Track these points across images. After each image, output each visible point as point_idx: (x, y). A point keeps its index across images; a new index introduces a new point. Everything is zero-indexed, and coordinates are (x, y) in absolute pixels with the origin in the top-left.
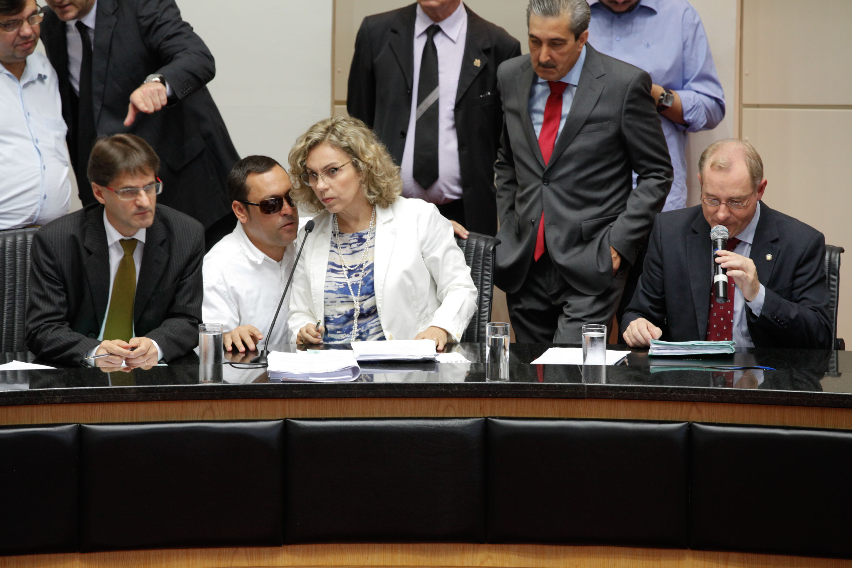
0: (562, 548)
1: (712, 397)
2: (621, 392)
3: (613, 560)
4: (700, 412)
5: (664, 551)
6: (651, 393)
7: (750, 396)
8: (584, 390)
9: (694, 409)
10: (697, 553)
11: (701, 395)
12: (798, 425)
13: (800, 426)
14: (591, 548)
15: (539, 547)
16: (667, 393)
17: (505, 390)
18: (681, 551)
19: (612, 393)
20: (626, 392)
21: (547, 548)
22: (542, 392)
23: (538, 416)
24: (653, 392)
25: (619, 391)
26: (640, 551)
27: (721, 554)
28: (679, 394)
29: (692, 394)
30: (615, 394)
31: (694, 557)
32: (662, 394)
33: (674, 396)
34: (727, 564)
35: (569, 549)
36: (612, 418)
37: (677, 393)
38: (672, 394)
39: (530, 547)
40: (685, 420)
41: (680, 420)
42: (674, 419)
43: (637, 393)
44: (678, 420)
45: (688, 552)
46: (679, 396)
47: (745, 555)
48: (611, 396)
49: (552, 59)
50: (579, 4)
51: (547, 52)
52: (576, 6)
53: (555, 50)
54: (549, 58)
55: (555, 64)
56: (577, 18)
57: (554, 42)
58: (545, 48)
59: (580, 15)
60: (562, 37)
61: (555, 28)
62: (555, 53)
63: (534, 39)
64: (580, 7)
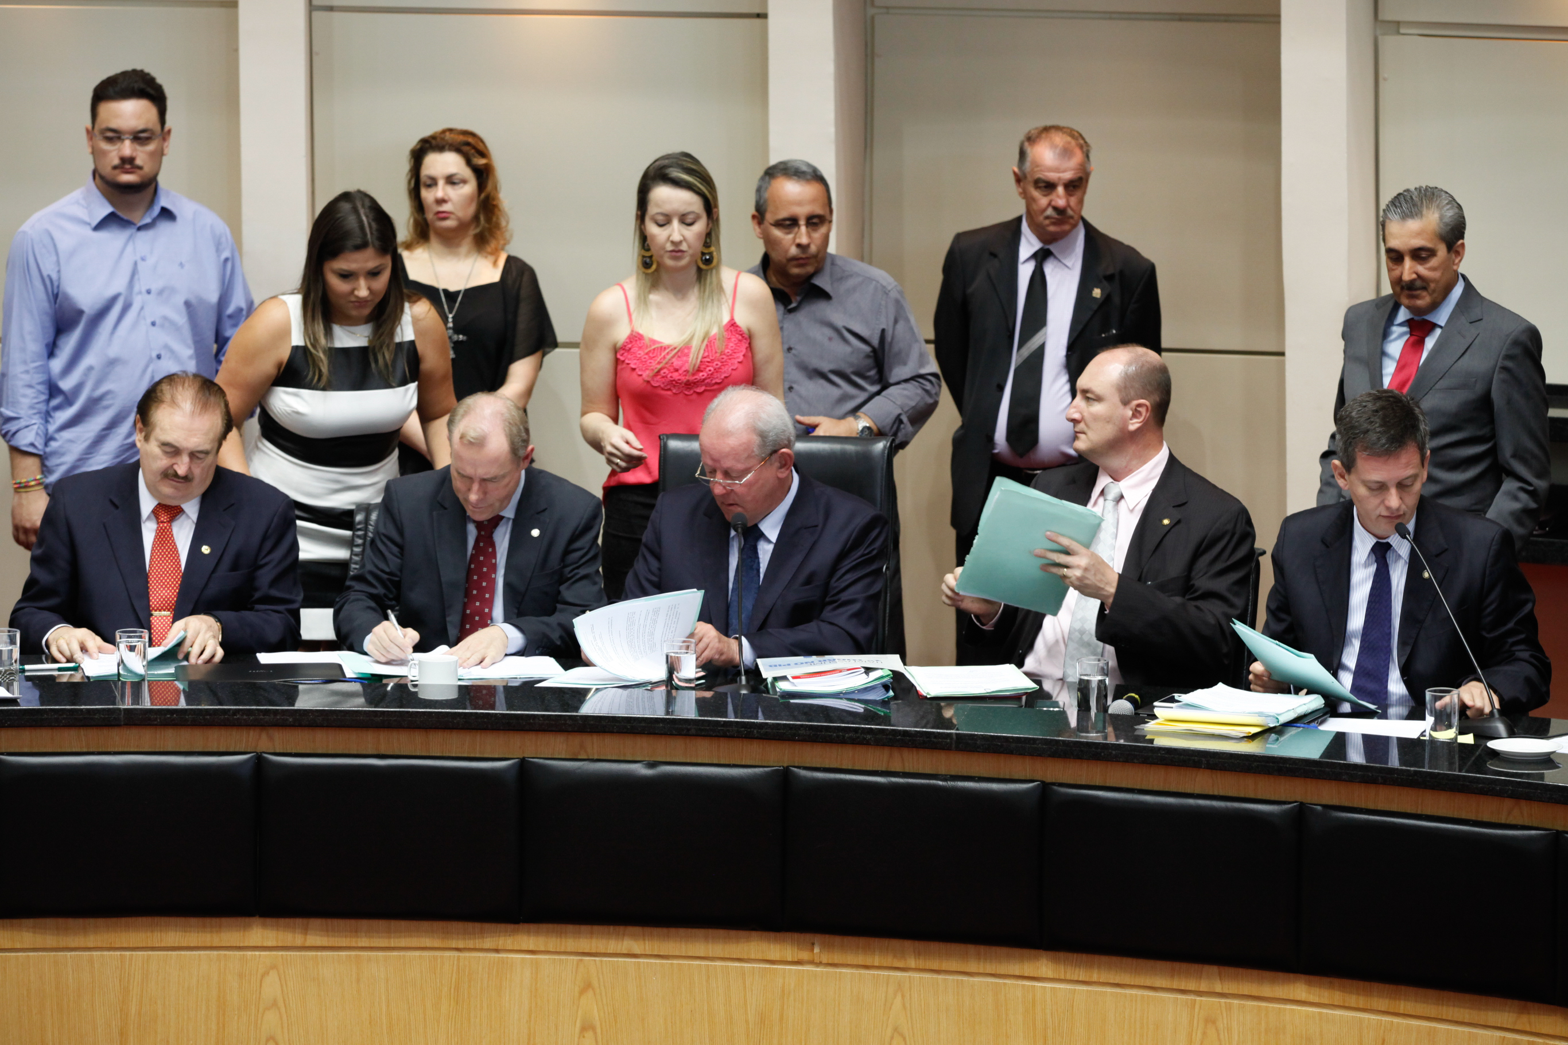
0: (92, 921)
1: (287, 720)
2: (169, 716)
3: (159, 934)
4: (271, 739)
5: (225, 921)
6: (208, 717)
7: (335, 717)
8: (120, 714)
9: (264, 736)
10: (269, 921)
12: (397, 753)
13: (399, 753)
14: (130, 920)
15: (61, 921)
16: (229, 715)
17: (16, 717)
18: (247, 920)
19: (156, 719)
21: (71, 922)
22: (64, 718)
23: (59, 750)
24: (210, 715)
25: (166, 715)
26: (193, 921)
27: (299, 921)
28: (245, 717)
29: (262, 717)
30: (160, 719)
31: (264, 926)
32: (222, 717)
33: (238, 719)
34: (306, 934)
35: (101, 921)
36: (157, 750)
37: (242, 715)
38: (235, 717)
39: (50, 922)
40: (252, 751)
41: (246, 750)
42: (237, 750)
44: (244, 750)
45: (256, 921)
46: (245, 720)
47: (329, 921)
48: (156, 722)
49: (1419, 276)
50: (1447, 204)
51: (1410, 268)
52: (1444, 206)
53: (1421, 264)
54: (1414, 276)
55: (1424, 284)
56: (1447, 220)
57: (1419, 254)
58: (1408, 262)
59: (1451, 217)
60: (1429, 245)
61: (1419, 234)
62: (1422, 269)
63: (1393, 255)
64: (1449, 207)
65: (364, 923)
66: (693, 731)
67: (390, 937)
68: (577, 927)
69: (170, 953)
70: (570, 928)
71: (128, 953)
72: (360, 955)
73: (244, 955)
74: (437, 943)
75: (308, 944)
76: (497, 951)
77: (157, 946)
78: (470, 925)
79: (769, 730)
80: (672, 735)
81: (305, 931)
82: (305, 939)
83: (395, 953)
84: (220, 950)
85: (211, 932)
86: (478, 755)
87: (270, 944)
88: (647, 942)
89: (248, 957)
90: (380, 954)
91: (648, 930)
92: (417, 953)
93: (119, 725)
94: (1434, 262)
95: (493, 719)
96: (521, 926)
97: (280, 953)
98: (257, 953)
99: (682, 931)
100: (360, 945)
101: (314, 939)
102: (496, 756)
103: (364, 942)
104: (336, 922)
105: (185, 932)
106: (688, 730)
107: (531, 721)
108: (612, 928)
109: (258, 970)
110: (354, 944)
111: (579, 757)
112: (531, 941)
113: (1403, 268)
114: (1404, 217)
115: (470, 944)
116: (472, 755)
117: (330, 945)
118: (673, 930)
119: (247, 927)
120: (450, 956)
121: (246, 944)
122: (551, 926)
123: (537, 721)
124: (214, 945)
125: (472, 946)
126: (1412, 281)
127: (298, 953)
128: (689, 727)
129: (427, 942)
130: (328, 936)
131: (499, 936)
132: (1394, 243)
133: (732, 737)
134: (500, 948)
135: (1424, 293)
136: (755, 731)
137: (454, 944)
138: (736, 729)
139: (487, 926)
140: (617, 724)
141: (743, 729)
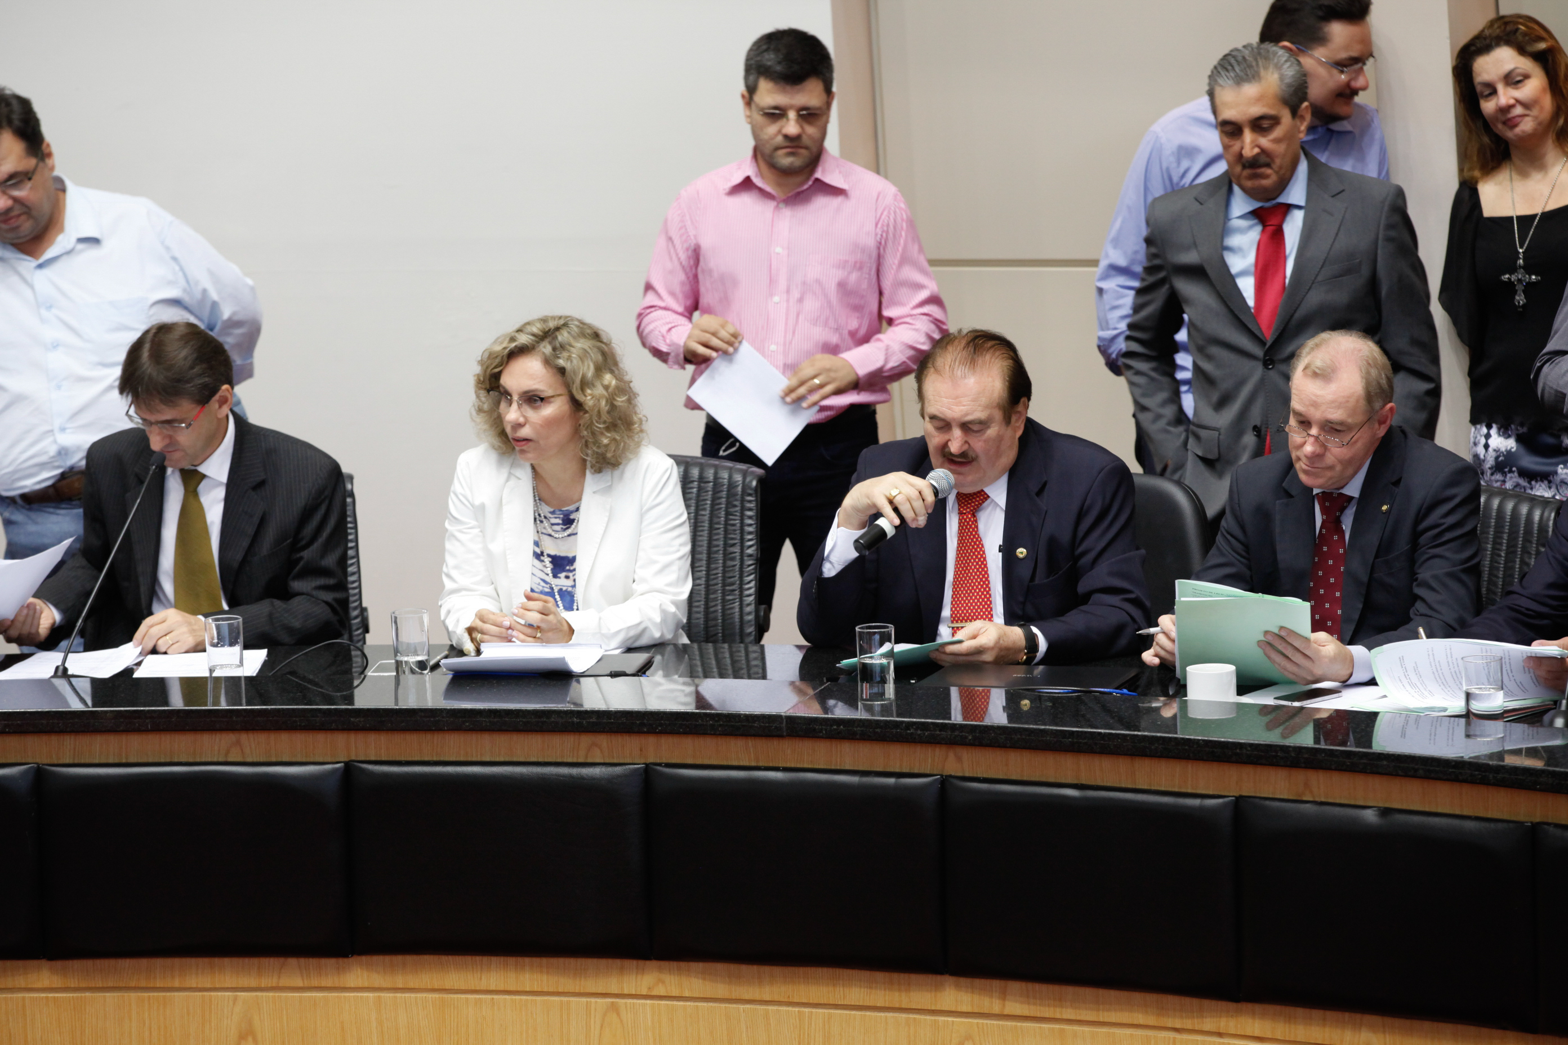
0: (766, 969)
1: (966, 737)
2: (835, 727)
3: (841, 989)
4: (959, 759)
5: (914, 977)
6: (878, 730)
7: (1019, 737)
8: (782, 724)
9: (951, 755)
10: (963, 980)
11: (950, 733)
12: (1100, 783)
13: (1102, 784)
14: (811, 971)
15: (733, 967)
16: (902, 729)
17: (667, 722)
18: (939, 978)
19: (822, 729)
20: (842, 727)
21: (745, 969)
22: (720, 725)
23: (725, 763)
24: (881, 727)
25: (831, 726)
26: (880, 976)
27: (996, 983)
28: (919, 732)
29: (938, 732)
30: (826, 730)
31: (958, 987)
32: (894, 731)
33: (912, 733)
34: (1004, 999)
35: (777, 970)
36: (833, 767)
37: (916, 729)
38: (909, 731)
39: (720, 967)
40: (938, 773)
41: (932, 772)
42: (922, 771)
43: (859, 729)
44: (928, 772)
45: (949, 980)
46: (919, 735)
47: (1030, 986)
48: (821, 734)
49: (1263, 151)
50: (1286, 61)
51: (1252, 142)
52: (1283, 65)
53: (1264, 136)
54: (1256, 150)
55: (1267, 160)
56: (1287, 81)
57: (1260, 124)
58: (1248, 136)
59: (1293, 76)
60: (1272, 112)
61: (1259, 99)
62: (1265, 142)
63: (1228, 128)
64: (1288, 64)
65: (1070, 990)
66: (1421, 772)
67: (1098, 1010)
68: (1307, 1011)
69: (853, 1012)
70: (1300, 1011)
71: (807, 1010)
72: (1064, 1029)
73: (935, 1020)
74: (1151, 1020)
75: (1007, 1012)
76: (1220, 1035)
77: (840, 1003)
78: (1187, 1001)
79: (1506, 776)
80: (1397, 775)
81: (1003, 996)
82: (1004, 1005)
83: (1104, 1030)
84: (911, 1013)
85: (900, 990)
86: (1190, 791)
87: (964, 1008)
88: (1387, 1036)
89: (940, 1024)
90: (1087, 1029)
91: (1388, 1020)
92: (1128, 1031)
93: (780, 736)
94: (1278, 132)
95: (1195, 746)
96: (1244, 1006)
97: (975, 1021)
98: (950, 1019)
99: (1427, 1025)
100: (1065, 1017)
101: (1014, 1007)
102: (1211, 793)
103: (1069, 1013)
104: (1038, 987)
105: (871, 988)
106: (1416, 770)
107: (1238, 751)
108: (1347, 1015)
109: (951, 1040)
110: (1058, 1016)
111: (1305, 799)
112: (1256, 1025)
113: (1243, 142)
114: (1239, 81)
115: (1188, 1024)
116: (1183, 790)
117: (1032, 1015)
118: (1417, 1024)
119: (938, 987)
120: (1165, 1037)
121: (938, 1008)
122: (1278, 1008)
123: (1244, 751)
124: (903, 1007)
125: (1190, 1027)
126: (1255, 158)
127: (995, 1022)
128: (1416, 767)
129: (1140, 1018)
130: (1029, 1004)
131: (1220, 1017)
132: (1229, 114)
133: (1465, 781)
134: (1221, 1032)
135: (1269, 171)
136: (1491, 776)
137: (1170, 1022)
138: (1469, 772)
139: (1206, 1003)
140: (1335, 759)
141: (1477, 773)
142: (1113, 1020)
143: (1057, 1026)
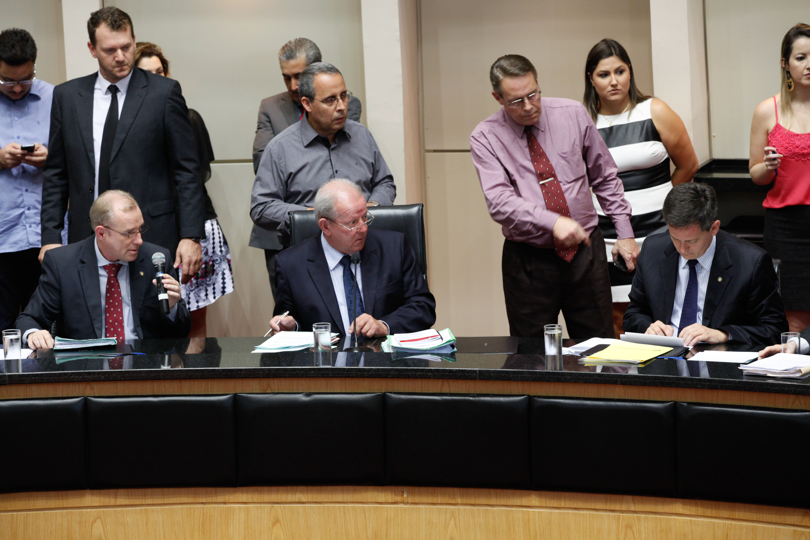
1: (101, 377)
3: (33, 502)
4: (92, 389)
5: (70, 492)
6: (56, 378)
7: (128, 375)
8: (6, 378)
9: (88, 387)
10: (95, 491)
11: (92, 376)
12: (164, 393)
14: (16, 494)
16: (68, 376)
18: (82, 491)
19: (26, 380)
20: (37, 378)
25: (32, 377)
26: (52, 493)
27: (112, 491)
28: (77, 377)
29: (86, 376)
30: (29, 380)
31: (92, 494)
32: (64, 377)
33: (73, 378)
34: (116, 498)
36: (27, 397)
37: (75, 376)
38: (71, 377)
40: (81, 396)
41: (78, 396)
42: (73, 395)
43: (46, 378)
44: (77, 396)
45: (88, 492)
47: (129, 490)
48: (26, 382)
65: (149, 491)
66: (331, 375)
67: (164, 498)
68: (269, 488)
69: (39, 512)
70: (266, 488)
71: (15, 513)
72: (147, 509)
73: (81, 511)
74: (191, 500)
75: (118, 503)
76: (225, 503)
77: (32, 508)
78: (209, 489)
79: (373, 373)
80: (319, 377)
81: (116, 496)
82: (116, 501)
83: (167, 507)
84: (68, 509)
85: (63, 499)
86: (210, 393)
87: (96, 505)
88: (309, 495)
89: (84, 513)
90: (159, 507)
91: (310, 488)
92: (180, 506)
93: (5, 384)
95: (218, 372)
96: (238, 488)
97: (102, 510)
98: (89, 510)
99: (329, 488)
100: (147, 503)
101: (121, 501)
102: (220, 393)
103: (149, 501)
104: (133, 491)
105: (48, 499)
106: (328, 374)
107: (239, 372)
108: (289, 488)
109: (89, 520)
110: (144, 503)
111: (267, 392)
112: (244, 497)
115: (210, 500)
116: (207, 393)
117: (130, 504)
118: (324, 488)
119: (82, 496)
120: (198, 507)
121: (82, 505)
122: (254, 488)
123: (242, 372)
124: (64, 507)
125: (210, 501)
127: (112, 509)
128: (328, 372)
129: (185, 500)
130: (129, 499)
131: (226, 495)
133: (353, 377)
134: (226, 502)
136: (366, 373)
137: (200, 500)
138: (355, 372)
139: (219, 489)
140: (288, 372)
141: (359, 373)
142: (172, 502)
143: (143, 508)
